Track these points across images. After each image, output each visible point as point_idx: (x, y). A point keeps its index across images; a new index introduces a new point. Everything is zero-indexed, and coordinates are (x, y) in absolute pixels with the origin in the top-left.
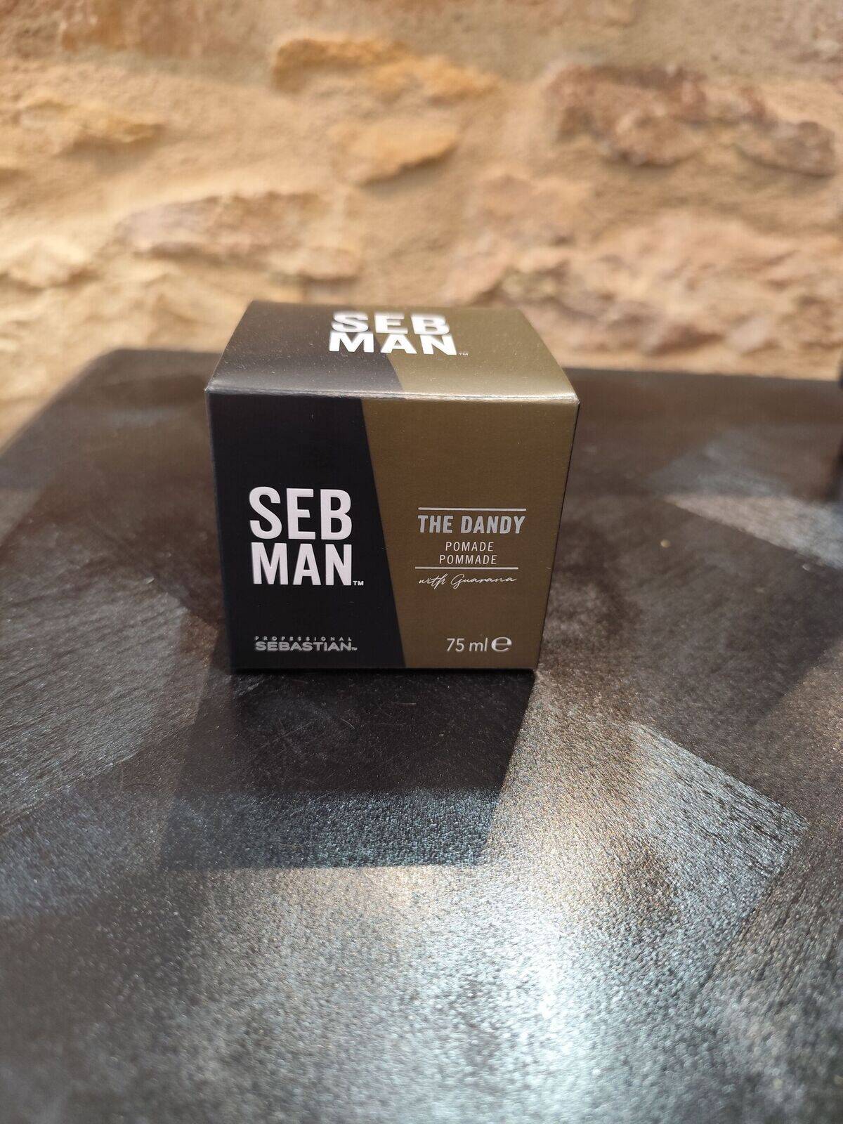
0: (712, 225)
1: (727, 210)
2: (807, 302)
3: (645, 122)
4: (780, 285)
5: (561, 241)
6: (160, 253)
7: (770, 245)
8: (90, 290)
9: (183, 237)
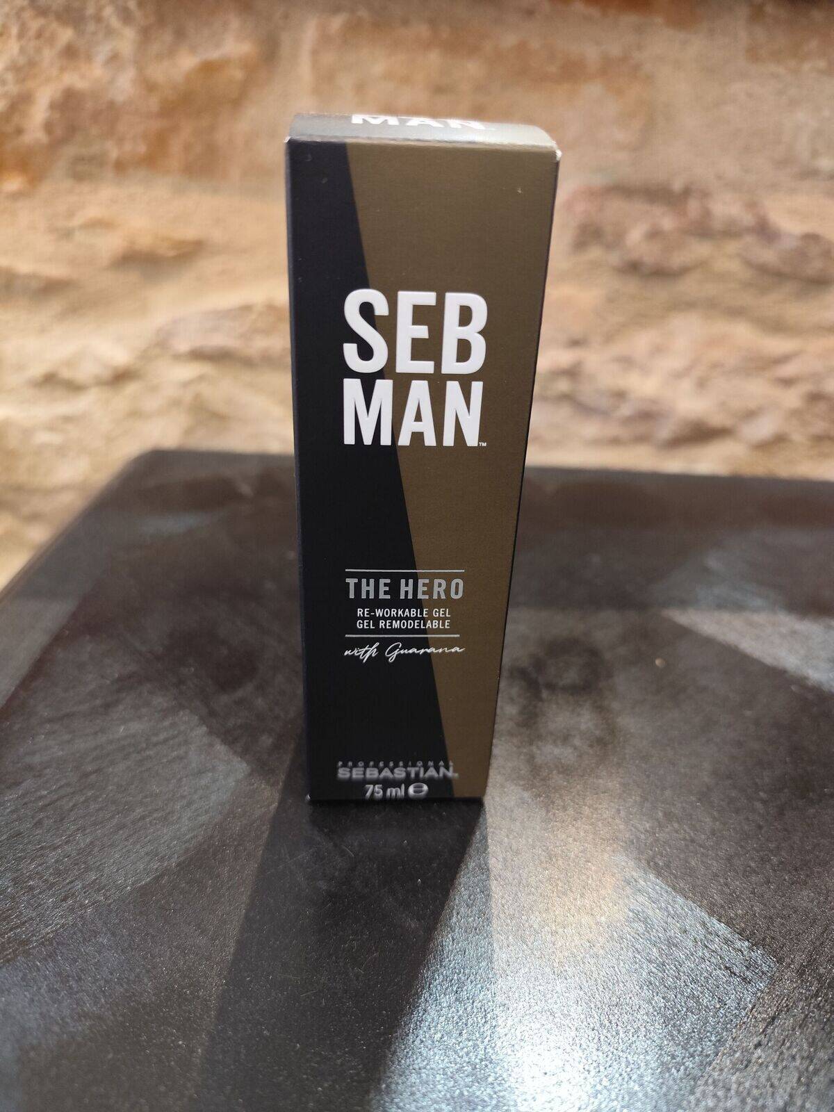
0: (721, 327)
1: (735, 313)
2: (815, 398)
3: (654, 234)
4: (787, 382)
5: (575, 343)
6: (198, 355)
7: (776, 345)
8: (131, 388)
9: (219, 340)
